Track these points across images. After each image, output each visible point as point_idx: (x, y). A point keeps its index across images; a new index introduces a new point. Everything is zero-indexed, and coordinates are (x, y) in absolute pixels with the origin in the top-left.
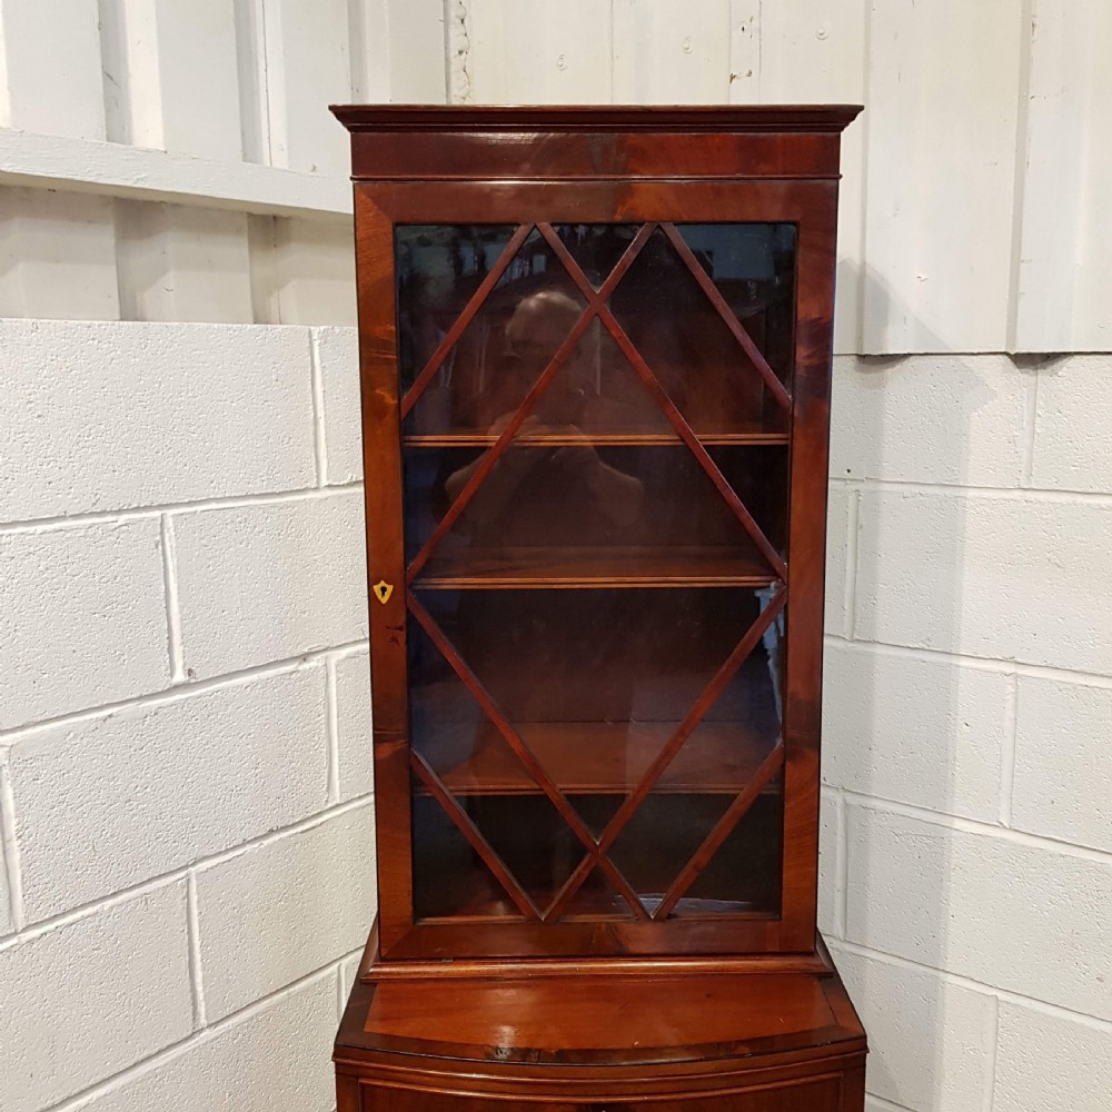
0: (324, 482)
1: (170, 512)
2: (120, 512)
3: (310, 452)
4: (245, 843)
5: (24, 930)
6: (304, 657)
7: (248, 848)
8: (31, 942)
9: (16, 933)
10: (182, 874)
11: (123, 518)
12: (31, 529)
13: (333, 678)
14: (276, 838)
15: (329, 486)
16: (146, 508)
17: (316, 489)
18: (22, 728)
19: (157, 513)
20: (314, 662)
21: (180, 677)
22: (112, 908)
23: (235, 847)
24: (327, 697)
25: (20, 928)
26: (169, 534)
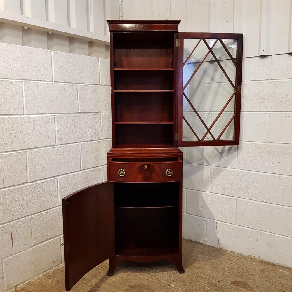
0: (101, 84)
1: (78, 84)
2: (71, 83)
3: (98, 78)
4: (88, 141)
5: (58, 145)
6: (97, 113)
7: (89, 142)
8: (58, 147)
9: (56, 145)
10: (79, 143)
11: (72, 84)
12: (60, 83)
13: (102, 117)
14: (93, 142)
15: (101, 85)
16: (75, 83)
17: (99, 85)
18: (58, 113)
19: (77, 84)
20: (99, 114)
21: (79, 111)
22: (69, 145)
23: (87, 141)
24: (101, 120)
25: (57, 145)
26: (78, 88)
